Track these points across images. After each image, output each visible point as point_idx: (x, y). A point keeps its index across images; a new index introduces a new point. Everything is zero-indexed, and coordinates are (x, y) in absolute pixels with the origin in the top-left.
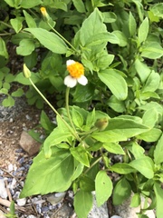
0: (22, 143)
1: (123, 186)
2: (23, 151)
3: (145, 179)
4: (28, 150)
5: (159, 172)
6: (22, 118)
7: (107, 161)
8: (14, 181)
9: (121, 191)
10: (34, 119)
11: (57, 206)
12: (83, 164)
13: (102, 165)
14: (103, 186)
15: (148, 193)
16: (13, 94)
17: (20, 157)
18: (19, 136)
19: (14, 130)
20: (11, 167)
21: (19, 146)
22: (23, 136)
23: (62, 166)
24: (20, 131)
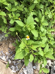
0: (10, 46)
1: (37, 58)
2: (10, 49)
3: (42, 57)
4: (11, 48)
5: (45, 55)
6: (9, 39)
7: (33, 52)
8: (8, 57)
9: (36, 59)
10: (13, 40)
11: (19, 63)
12: (27, 53)
13: (31, 53)
14: (32, 58)
15: (42, 60)
16: (8, 33)
17: (9, 50)
18: (9, 44)
19: (7, 43)
20: (7, 53)
21: (9, 47)
22: (10, 45)
23: (23, 53)
24: (9, 43)
